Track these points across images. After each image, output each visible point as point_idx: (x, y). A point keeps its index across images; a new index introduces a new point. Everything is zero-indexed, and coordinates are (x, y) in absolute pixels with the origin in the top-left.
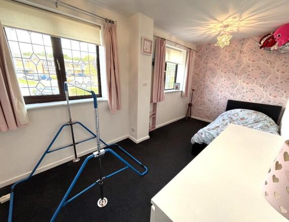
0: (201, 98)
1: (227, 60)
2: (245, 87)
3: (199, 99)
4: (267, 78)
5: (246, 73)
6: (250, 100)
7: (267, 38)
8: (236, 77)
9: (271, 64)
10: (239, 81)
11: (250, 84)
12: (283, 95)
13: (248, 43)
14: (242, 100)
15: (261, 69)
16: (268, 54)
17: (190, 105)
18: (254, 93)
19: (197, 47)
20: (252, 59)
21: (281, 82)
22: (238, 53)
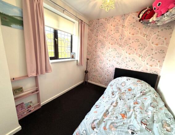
0: (95, 66)
1: (113, 33)
2: (128, 57)
3: (93, 67)
4: (144, 49)
5: (128, 45)
6: (132, 68)
7: (145, 11)
8: (121, 48)
9: (147, 37)
10: (123, 51)
11: (131, 55)
12: (157, 64)
13: (128, 18)
14: (126, 68)
15: (139, 41)
16: (144, 28)
17: (86, 72)
18: (134, 63)
19: (89, 22)
20: (131, 33)
21: (156, 53)
22: (121, 28)
